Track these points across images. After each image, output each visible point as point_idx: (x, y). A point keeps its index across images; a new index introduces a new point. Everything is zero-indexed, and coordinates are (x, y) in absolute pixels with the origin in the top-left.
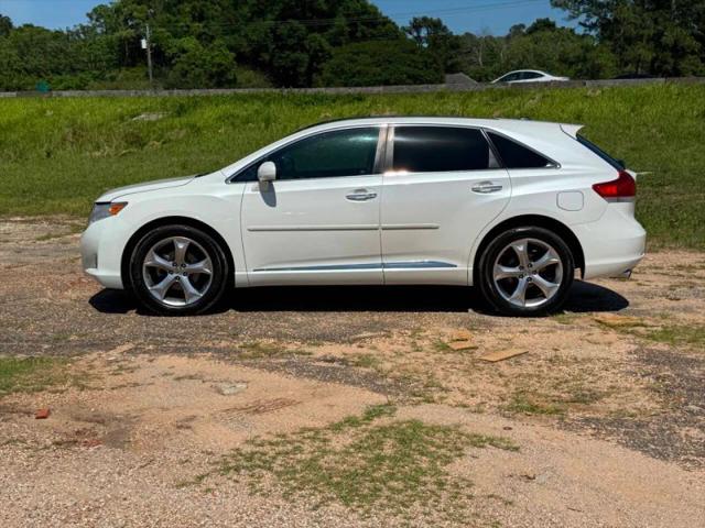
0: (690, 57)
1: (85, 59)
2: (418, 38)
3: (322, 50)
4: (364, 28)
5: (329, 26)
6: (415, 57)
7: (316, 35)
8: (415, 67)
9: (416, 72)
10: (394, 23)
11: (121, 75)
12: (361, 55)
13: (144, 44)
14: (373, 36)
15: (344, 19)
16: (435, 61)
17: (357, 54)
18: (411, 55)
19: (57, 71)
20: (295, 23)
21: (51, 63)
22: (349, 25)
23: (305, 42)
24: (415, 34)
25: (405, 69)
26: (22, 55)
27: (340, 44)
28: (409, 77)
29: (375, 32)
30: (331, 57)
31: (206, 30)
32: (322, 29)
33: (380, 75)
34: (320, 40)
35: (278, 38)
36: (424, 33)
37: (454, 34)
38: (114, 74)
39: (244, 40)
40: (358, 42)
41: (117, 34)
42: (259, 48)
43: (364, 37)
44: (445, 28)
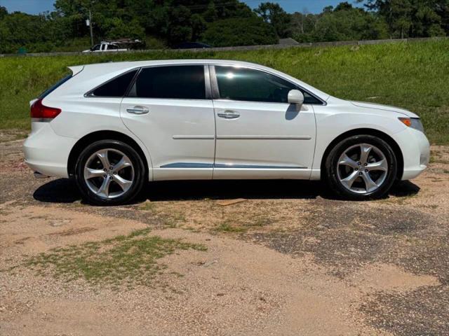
0: (434, 25)
1: (52, 33)
2: (264, 16)
3: (201, 24)
4: (227, 10)
5: (204, 10)
6: (259, 28)
7: (197, 15)
8: (259, 34)
9: (260, 37)
10: (248, 7)
11: (74, 43)
12: (225, 28)
13: (88, 23)
14: (234, 15)
15: (214, 5)
16: (272, 31)
17: (223, 26)
18: (257, 27)
19: (33, 41)
20: (183, 7)
21: (30, 36)
22: (216, 8)
23: (190, 19)
24: (263, 14)
25: (252, 35)
26: (12, 31)
27: (211, 21)
28: (255, 41)
29: (235, 13)
30: (206, 29)
31: (127, 13)
32: (200, 12)
33: (237, 40)
34: (199, 18)
35: (172, 17)
36: (268, 13)
37: (287, 13)
38: (69, 42)
39: (150, 19)
40: (223, 19)
41: (72, 17)
42: (161, 24)
43: (228, 16)
44: (281, 10)
